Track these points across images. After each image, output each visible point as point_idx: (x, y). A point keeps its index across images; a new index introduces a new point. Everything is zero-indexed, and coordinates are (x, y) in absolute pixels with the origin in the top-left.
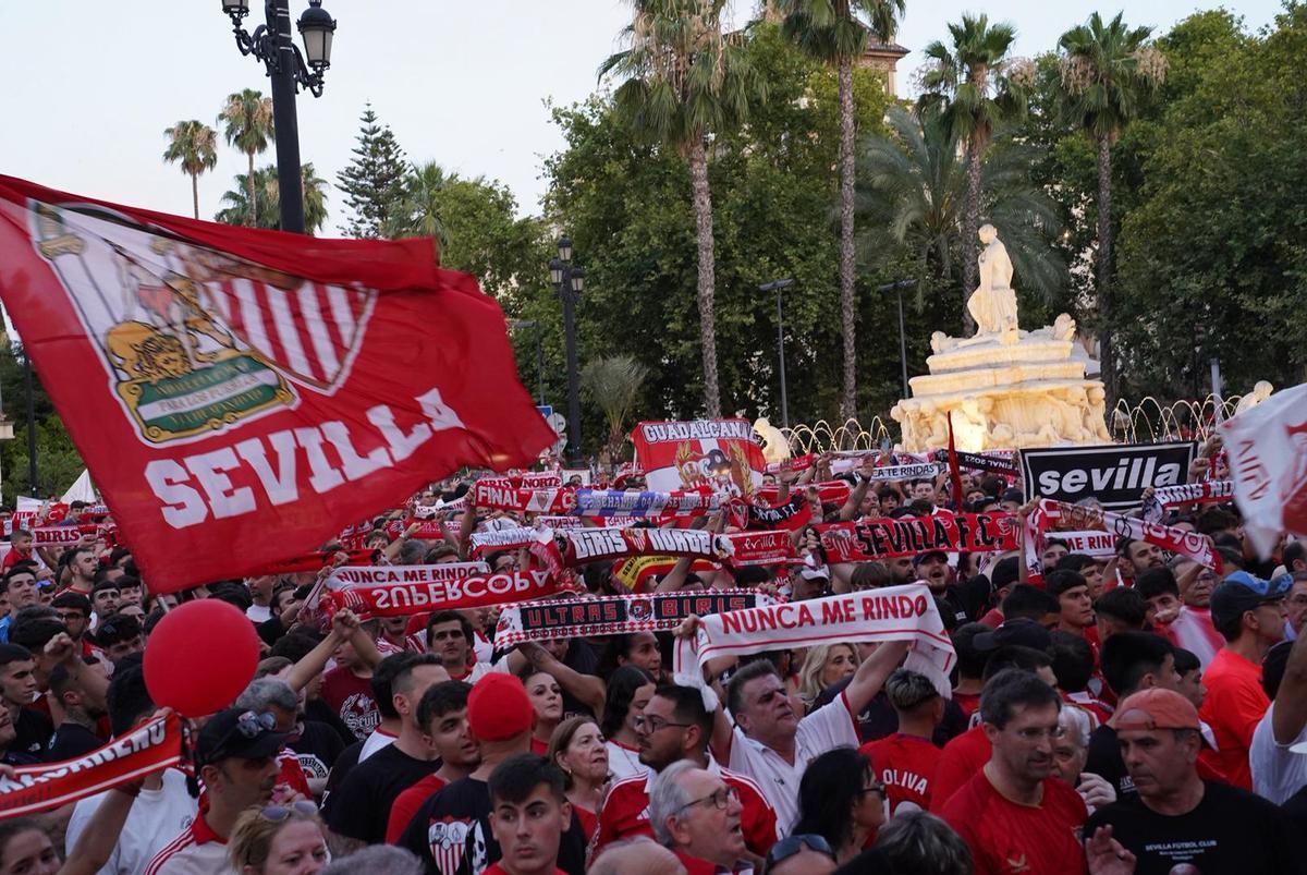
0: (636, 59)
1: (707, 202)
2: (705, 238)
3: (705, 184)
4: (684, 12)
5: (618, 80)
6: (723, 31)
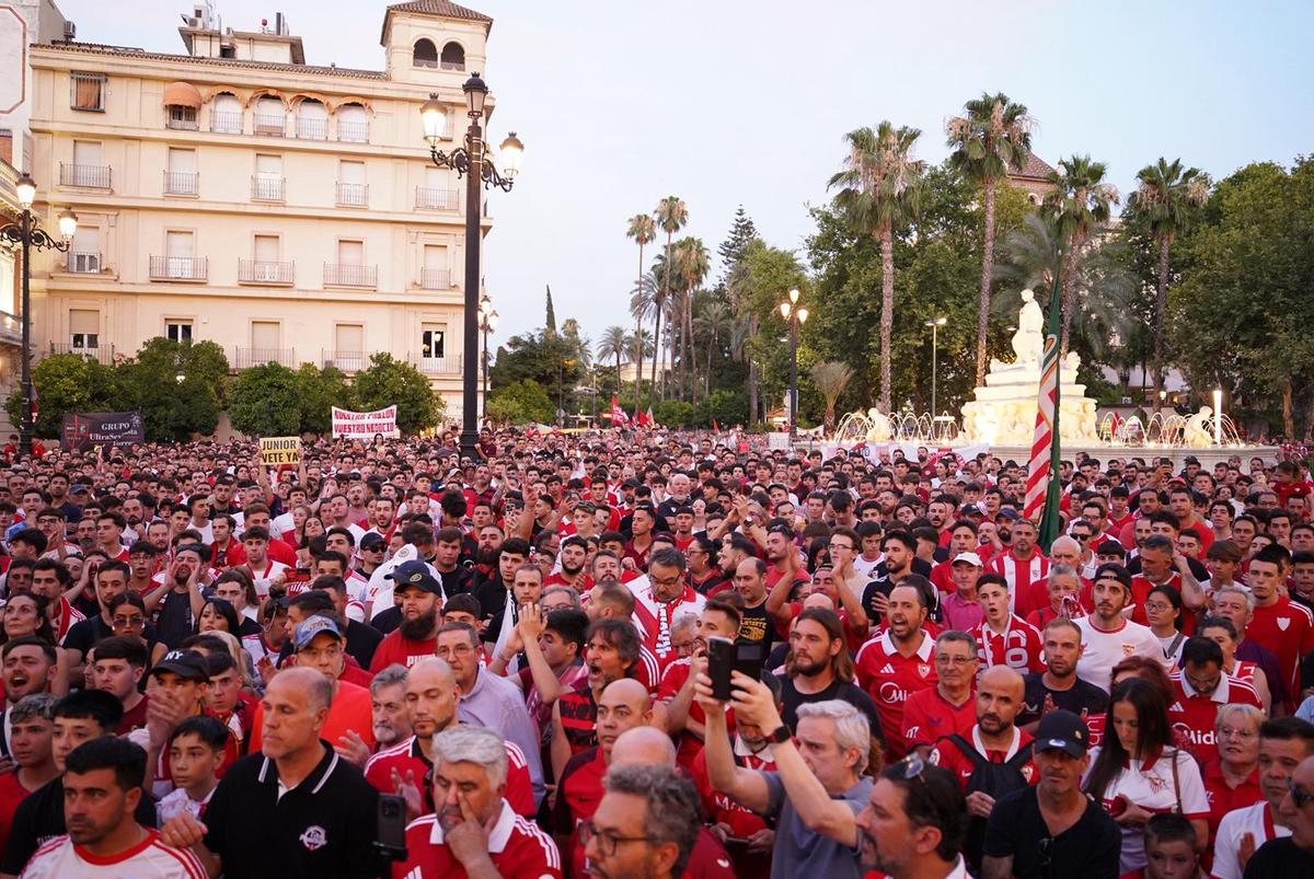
0: (851, 176)
1: (891, 266)
2: (888, 290)
3: (890, 255)
4: (883, 149)
5: (837, 190)
6: (909, 161)
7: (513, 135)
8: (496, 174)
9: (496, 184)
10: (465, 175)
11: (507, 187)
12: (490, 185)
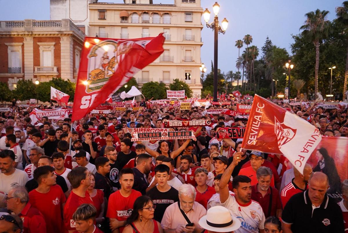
0: (307, 26)
1: (319, 52)
4: (317, 18)
6: (325, 21)
7: (225, 19)
8: (221, 30)
9: (221, 32)
10: (214, 30)
11: (224, 33)
12: (220, 33)
